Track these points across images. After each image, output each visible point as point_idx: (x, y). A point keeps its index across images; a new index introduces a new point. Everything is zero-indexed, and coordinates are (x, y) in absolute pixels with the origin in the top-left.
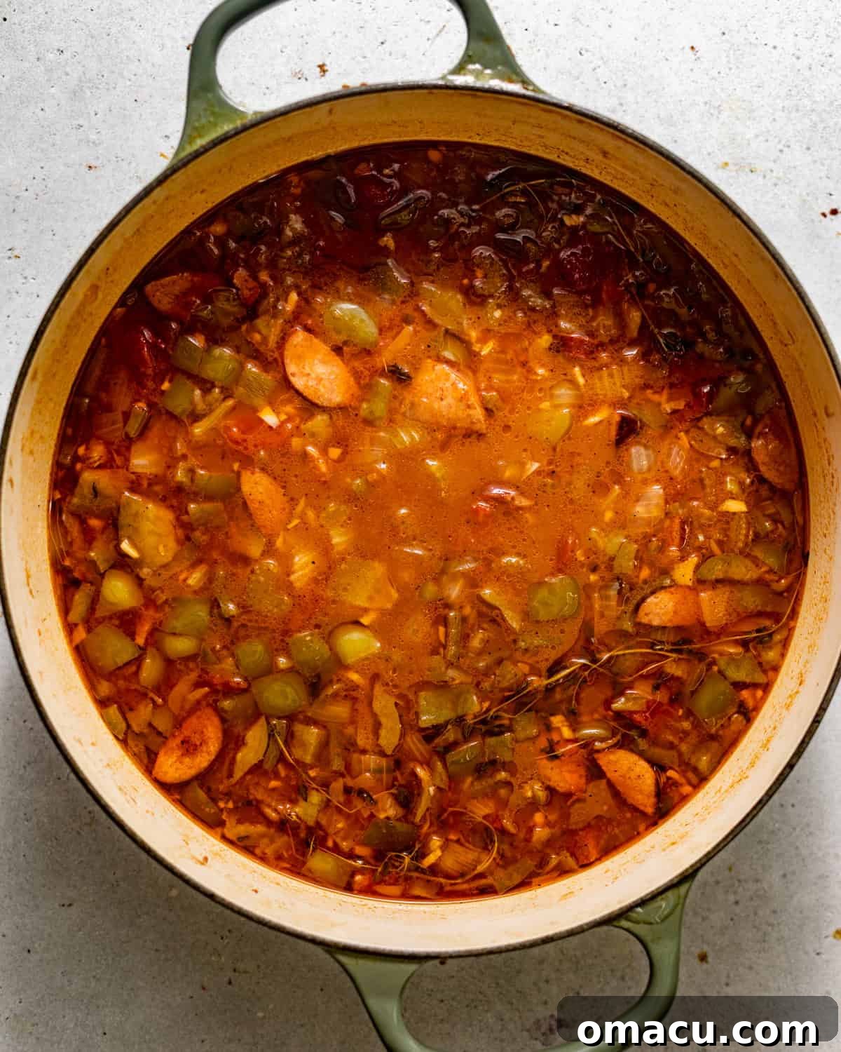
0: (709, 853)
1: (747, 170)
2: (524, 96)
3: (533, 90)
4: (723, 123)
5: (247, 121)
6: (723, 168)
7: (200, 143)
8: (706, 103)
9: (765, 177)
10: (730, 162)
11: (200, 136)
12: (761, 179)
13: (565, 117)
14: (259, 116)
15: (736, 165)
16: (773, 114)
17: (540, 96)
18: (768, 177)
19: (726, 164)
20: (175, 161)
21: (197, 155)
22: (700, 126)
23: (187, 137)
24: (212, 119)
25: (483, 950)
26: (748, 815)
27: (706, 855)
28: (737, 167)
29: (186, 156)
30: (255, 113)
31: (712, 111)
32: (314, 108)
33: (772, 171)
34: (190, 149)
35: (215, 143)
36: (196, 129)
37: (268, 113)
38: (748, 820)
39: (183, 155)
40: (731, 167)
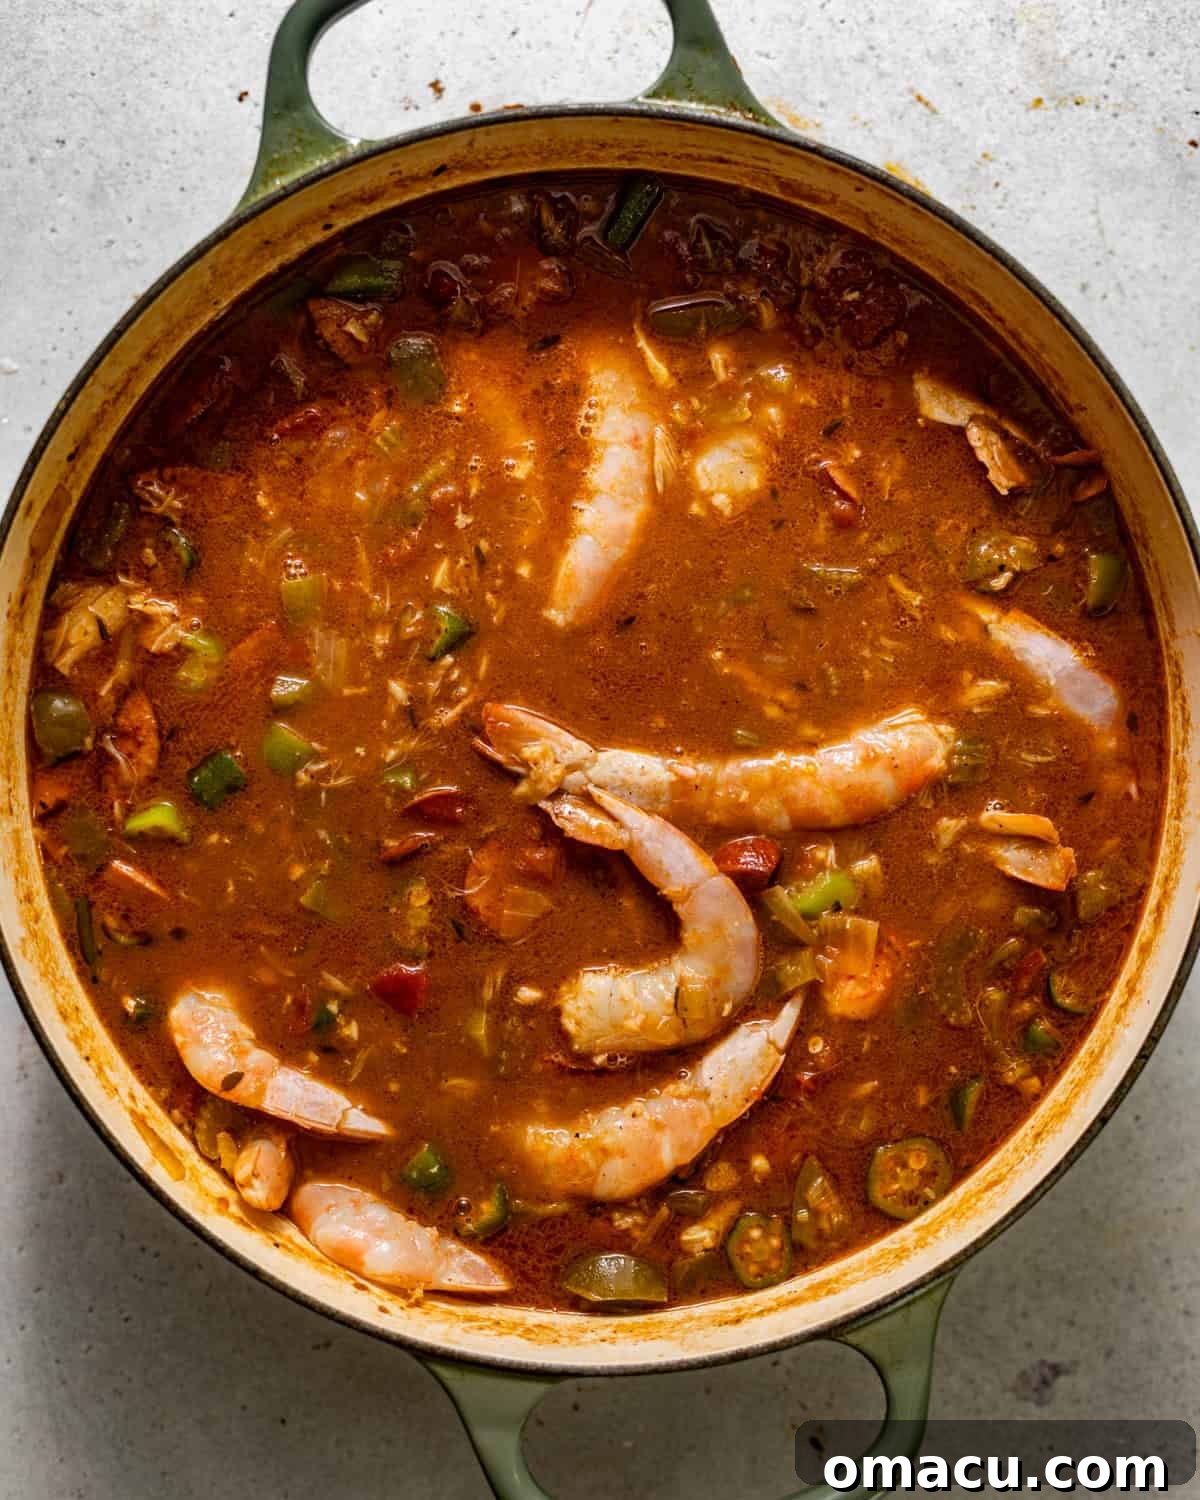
1: (1071, 103)
2: (753, 131)
3: (766, 124)
4: (1024, 43)
5: (350, 153)
6: (1035, 107)
7: (279, 183)
8: (992, 20)
9: (1097, 107)
10: (1043, 96)
11: (281, 174)
12: (1092, 112)
13: (812, 163)
14: (366, 148)
15: (1053, 98)
16: (1091, 16)
17: (776, 131)
18: (1103, 106)
19: (1039, 101)
20: (242, 209)
21: (274, 200)
22: (990, 55)
23: (261, 174)
24: (298, 149)
25: (644, 1366)
26: (1037, 1188)
28: (1056, 103)
29: (259, 203)
31: (1003, 30)
32: (446, 138)
33: (1106, 97)
34: (263, 193)
35: (302, 184)
36: (273, 163)
38: (1037, 1195)
39: (254, 199)
40: (1047, 103)
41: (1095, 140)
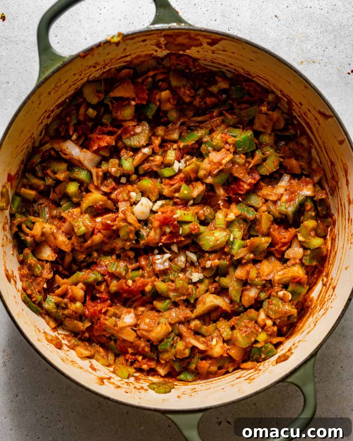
0: (321, 343)
1: (312, 62)
4: (297, 45)
6: (301, 64)
7: (47, 73)
8: (287, 38)
10: (304, 61)
12: (318, 65)
14: (71, 58)
15: (306, 61)
16: (317, 36)
18: (321, 63)
19: (302, 62)
20: (38, 83)
21: (46, 79)
22: (287, 49)
23: (41, 72)
24: (51, 62)
27: (320, 344)
28: (307, 62)
29: (43, 80)
30: (70, 56)
31: (291, 41)
33: (322, 60)
34: (44, 77)
35: (54, 73)
36: (44, 68)
37: (74, 56)
39: (41, 79)
40: (304, 63)
41: (319, 73)
